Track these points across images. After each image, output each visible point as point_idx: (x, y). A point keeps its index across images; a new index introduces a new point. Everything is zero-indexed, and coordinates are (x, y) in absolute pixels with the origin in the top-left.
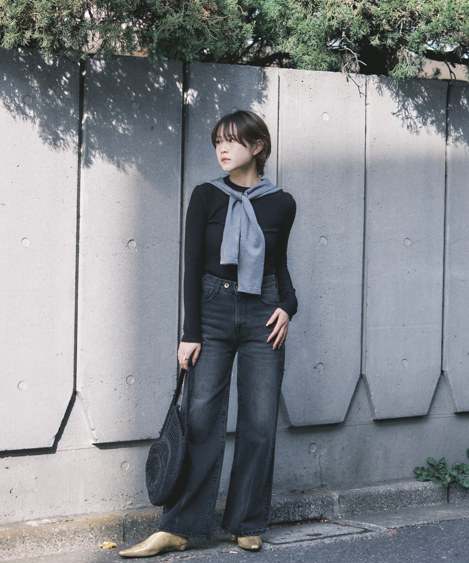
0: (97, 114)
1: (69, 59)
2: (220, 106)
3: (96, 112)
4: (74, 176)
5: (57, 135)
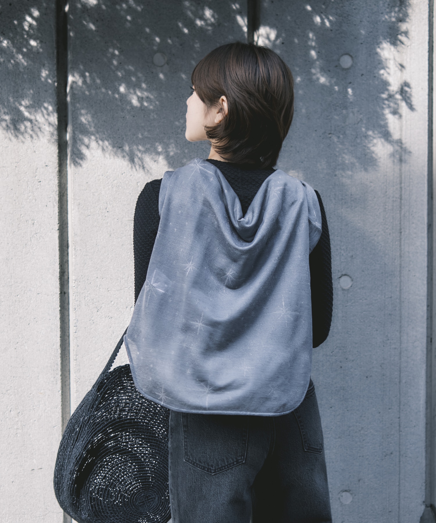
0: (90, 76)
2: (318, 53)
3: (89, 72)
4: (51, 180)
5: (19, 113)
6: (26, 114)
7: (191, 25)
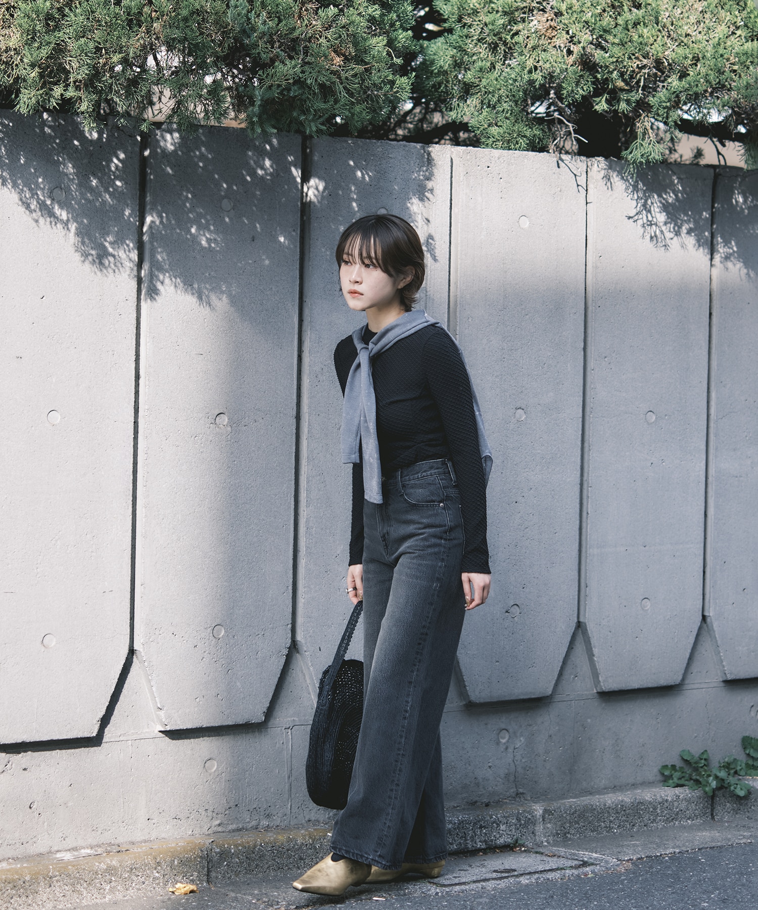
0: (167, 217)
1: (122, 131)
2: (359, 205)
3: (166, 214)
4: (130, 313)
5: (105, 247)
6: (110, 250)
7: (253, 174)
